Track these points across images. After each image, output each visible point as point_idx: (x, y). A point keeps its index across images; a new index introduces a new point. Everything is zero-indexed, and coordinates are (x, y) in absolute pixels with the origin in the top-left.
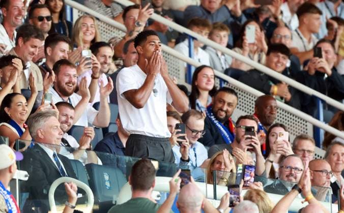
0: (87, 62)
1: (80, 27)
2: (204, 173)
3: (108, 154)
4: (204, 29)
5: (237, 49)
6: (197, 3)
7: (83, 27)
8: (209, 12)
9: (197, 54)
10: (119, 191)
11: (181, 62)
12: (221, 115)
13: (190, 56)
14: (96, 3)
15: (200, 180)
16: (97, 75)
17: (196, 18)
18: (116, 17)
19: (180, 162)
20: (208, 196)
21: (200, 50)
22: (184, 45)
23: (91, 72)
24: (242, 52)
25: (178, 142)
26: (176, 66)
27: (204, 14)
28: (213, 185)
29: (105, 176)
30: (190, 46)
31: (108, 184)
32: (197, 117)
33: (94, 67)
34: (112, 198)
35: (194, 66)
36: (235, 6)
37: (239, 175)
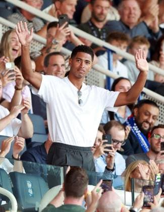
0: (10, 74)
1: (10, 42)
2: (122, 181)
3: (31, 163)
4: (122, 43)
5: (153, 62)
6: (116, 18)
7: (12, 42)
8: (128, 27)
9: (116, 67)
10: (42, 198)
11: (100, 74)
12: (146, 127)
13: (109, 68)
14: (19, 18)
15: (119, 188)
16: (21, 86)
17: (115, 32)
18: (39, 31)
19: (105, 171)
20: (127, 203)
21: (119, 63)
22: (103, 58)
23: (15, 84)
24: (158, 65)
25: (105, 152)
26: (96, 78)
27: (124, 30)
28: (131, 193)
29: (28, 184)
30: (109, 60)
31: (31, 192)
32: (119, 128)
33: (17, 79)
34: (35, 205)
35: (113, 78)
36: (154, 22)
37: (157, 184)
